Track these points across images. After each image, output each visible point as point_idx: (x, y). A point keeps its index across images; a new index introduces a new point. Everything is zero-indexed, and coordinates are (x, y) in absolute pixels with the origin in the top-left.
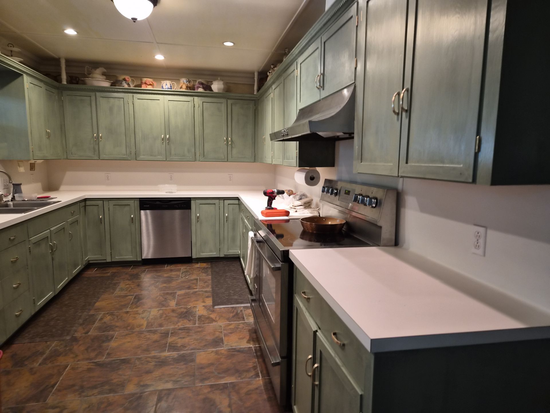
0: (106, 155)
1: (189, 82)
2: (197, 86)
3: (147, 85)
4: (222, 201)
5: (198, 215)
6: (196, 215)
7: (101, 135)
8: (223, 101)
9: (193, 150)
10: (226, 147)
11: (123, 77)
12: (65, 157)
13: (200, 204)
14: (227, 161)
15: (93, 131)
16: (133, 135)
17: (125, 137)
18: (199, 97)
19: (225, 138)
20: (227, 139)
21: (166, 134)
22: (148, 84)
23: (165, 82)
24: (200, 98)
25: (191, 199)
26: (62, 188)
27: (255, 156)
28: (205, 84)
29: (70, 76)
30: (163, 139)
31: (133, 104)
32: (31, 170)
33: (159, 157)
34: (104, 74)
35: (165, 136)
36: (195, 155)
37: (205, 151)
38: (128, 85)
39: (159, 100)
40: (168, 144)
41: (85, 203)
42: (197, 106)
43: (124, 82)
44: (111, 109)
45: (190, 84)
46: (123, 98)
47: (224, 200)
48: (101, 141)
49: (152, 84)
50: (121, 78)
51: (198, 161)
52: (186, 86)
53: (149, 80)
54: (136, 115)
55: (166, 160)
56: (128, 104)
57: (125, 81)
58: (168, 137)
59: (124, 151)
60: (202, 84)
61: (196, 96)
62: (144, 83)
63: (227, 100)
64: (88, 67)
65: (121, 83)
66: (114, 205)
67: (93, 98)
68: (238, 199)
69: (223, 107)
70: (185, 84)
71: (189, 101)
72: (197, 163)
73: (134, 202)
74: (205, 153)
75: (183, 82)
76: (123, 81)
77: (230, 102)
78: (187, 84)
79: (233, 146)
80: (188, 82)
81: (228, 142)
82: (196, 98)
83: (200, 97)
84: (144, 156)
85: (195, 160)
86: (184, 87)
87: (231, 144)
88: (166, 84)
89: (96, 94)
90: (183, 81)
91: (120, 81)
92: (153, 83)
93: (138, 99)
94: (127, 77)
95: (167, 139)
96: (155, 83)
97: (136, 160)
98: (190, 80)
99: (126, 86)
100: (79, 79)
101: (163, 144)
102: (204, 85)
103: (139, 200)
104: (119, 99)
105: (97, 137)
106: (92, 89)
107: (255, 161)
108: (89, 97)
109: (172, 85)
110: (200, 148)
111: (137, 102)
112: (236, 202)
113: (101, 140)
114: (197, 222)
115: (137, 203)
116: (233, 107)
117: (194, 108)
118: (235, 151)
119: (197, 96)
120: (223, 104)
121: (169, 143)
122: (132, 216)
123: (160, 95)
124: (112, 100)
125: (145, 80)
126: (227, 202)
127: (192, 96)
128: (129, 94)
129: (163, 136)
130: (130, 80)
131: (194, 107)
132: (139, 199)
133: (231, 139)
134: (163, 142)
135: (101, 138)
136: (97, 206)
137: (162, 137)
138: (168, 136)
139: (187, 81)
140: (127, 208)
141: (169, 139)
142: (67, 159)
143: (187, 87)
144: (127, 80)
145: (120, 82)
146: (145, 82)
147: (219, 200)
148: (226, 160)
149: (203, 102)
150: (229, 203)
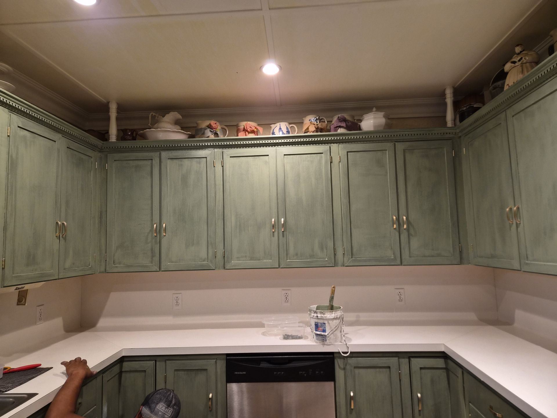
0: (172, 262)
1: (321, 120)
2: (336, 126)
3: (247, 133)
4: (405, 361)
5: (352, 394)
6: (347, 394)
7: (164, 225)
8: (389, 146)
9: (330, 244)
10: (397, 234)
11: (207, 123)
12: (103, 269)
13: (355, 367)
14: (401, 264)
15: (152, 220)
16: (220, 223)
17: (206, 228)
18: (339, 143)
19: (394, 218)
20: (398, 219)
21: (280, 217)
22: (248, 130)
23: (278, 125)
24: (341, 146)
25: (335, 355)
26: (102, 322)
27: (461, 252)
28: (350, 121)
29: (122, 130)
30: (273, 226)
31: (223, 166)
32: (18, 305)
33: (267, 262)
34: (177, 123)
35: (278, 220)
36: (335, 254)
37: (353, 245)
38: (216, 134)
39: (268, 155)
40: (283, 236)
41: (121, 367)
42: (336, 160)
43: (209, 130)
44: (185, 179)
45: (322, 125)
46: (206, 158)
47: (409, 358)
48: (165, 236)
49: (255, 130)
50: (204, 124)
51: (342, 266)
52: (316, 128)
53: (251, 125)
54: (227, 185)
55: (279, 266)
56: (214, 167)
57: (209, 128)
58: (283, 222)
59: (203, 254)
60: (344, 120)
61: (334, 143)
62: (242, 129)
63: (395, 144)
64: (154, 114)
65: (204, 134)
66: (175, 370)
67: (156, 162)
68: (443, 356)
69: (387, 158)
70: (314, 124)
71: (322, 153)
72: (339, 269)
73: (216, 362)
74: (355, 250)
75: (309, 122)
76: (207, 129)
77: (400, 147)
78: (317, 125)
79: (412, 231)
80: (318, 121)
81: (399, 225)
82: (334, 146)
83: (342, 143)
84: (239, 260)
85: (335, 265)
86: (312, 128)
87: (408, 229)
88: (280, 129)
89: (160, 154)
90: (310, 120)
91: (201, 129)
92: (257, 129)
93: (231, 157)
94: (213, 123)
95: (280, 226)
96: (260, 129)
97: (224, 268)
98: (321, 118)
99: (212, 137)
100: (137, 134)
101: (273, 236)
102: (348, 123)
103: (227, 359)
104: (198, 159)
105: (158, 230)
106: (155, 146)
107: (461, 262)
108: (150, 161)
109: (290, 130)
110: (345, 239)
111: (228, 162)
112: (440, 363)
113: (164, 234)
114: (351, 413)
115: (221, 366)
116: (408, 156)
117: (332, 164)
118: (415, 243)
119: (336, 143)
120: (387, 151)
121: (285, 233)
122: (211, 395)
123: (269, 146)
124: (186, 162)
125: (243, 124)
126: (417, 363)
127: (328, 143)
128: (216, 150)
129: (273, 220)
130: (219, 128)
131: (331, 162)
132: (225, 356)
133: (407, 219)
134: (274, 232)
135: (165, 230)
136: (143, 374)
137: (273, 223)
138: (283, 220)
139: (317, 119)
140: (201, 377)
141: (284, 225)
142: (106, 271)
143: (318, 130)
144: (214, 126)
145: (202, 132)
146: (244, 128)
147: (397, 358)
148: (399, 262)
149: (347, 152)
150: (422, 366)
